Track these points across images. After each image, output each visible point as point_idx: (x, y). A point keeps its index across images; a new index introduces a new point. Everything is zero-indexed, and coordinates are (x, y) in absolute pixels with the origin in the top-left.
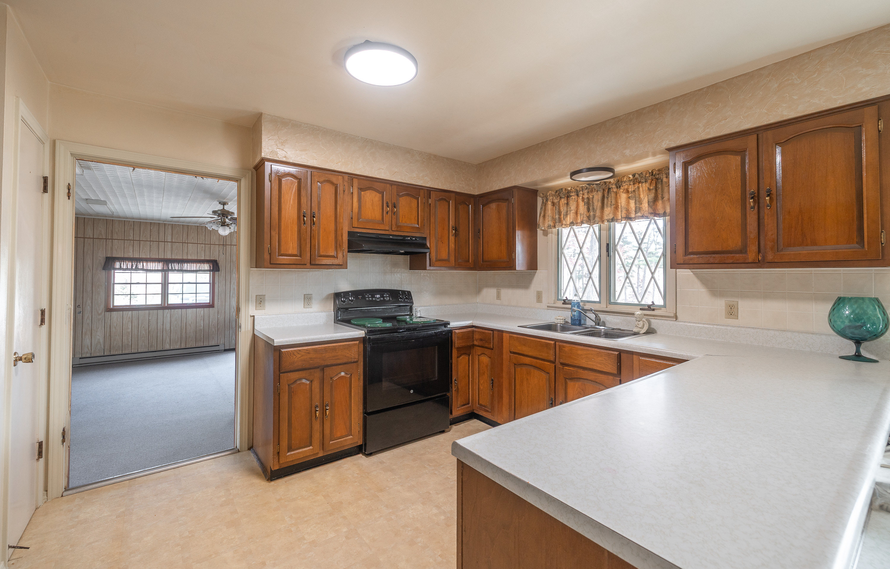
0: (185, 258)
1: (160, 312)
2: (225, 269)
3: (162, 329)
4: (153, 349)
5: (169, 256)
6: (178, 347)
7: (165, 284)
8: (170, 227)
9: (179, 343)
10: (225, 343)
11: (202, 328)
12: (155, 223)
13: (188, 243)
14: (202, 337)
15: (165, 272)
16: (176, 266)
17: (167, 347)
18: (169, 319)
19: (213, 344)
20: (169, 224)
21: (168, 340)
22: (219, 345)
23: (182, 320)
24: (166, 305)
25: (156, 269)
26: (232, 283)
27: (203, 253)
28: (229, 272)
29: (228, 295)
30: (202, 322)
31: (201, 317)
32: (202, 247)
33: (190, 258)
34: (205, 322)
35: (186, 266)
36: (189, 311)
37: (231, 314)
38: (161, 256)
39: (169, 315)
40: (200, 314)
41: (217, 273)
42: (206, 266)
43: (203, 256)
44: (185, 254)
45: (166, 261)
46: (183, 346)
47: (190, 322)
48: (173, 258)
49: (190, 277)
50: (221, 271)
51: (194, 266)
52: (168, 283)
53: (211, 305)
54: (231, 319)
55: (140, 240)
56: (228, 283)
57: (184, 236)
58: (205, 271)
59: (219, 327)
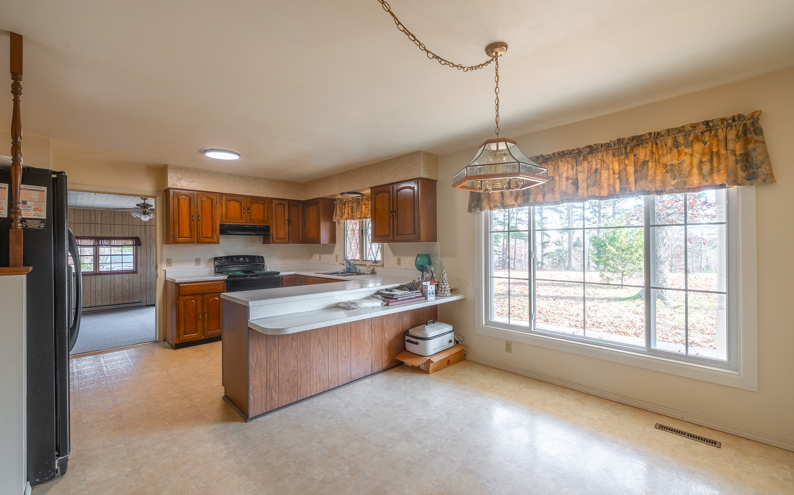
0: (112, 236)
1: (93, 277)
2: (145, 243)
3: (95, 290)
4: (87, 306)
5: (99, 235)
6: (108, 304)
7: (96, 257)
8: (100, 213)
9: (109, 301)
10: (147, 300)
11: (127, 289)
12: (87, 209)
13: (114, 224)
14: (128, 296)
15: (96, 247)
16: (105, 242)
17: (99, 304)
18: (100, 282)
19: (137, 301)
20: (99, 210)
21: (100, 298)
22: (142, 302)
23: (111, 283)
24: (98, 272)
25: (89, 244)
26: (152, 255)
27: (127, 232)
28: (149, 247)
29: (148, 264)
30: (128, 285)
31: (127, 280)
32: (127, 227)
33: (116, 236)
34: (130, 285)
35: (113, 242)
36: (117, 276)
37: (151, 278)
38: (93, 235)
39: (100, 280)
40: (126, 278)
41: (139, 247)
42: (130, 242)
43: (127, 234)
44: (112, 233)
45: (97, 239)
46: (112, 303)
47: (118, 285)
48: (103, 236)
49: (116, 250)
50: (143, 246)
51: (120, 242)
52: (99, 255)
53: (134, 272)
54: (151, 282)
55: (75, 223)
56: (148, 254)
57: (111, 219)
58: (129, 245)
59: (141, 288)
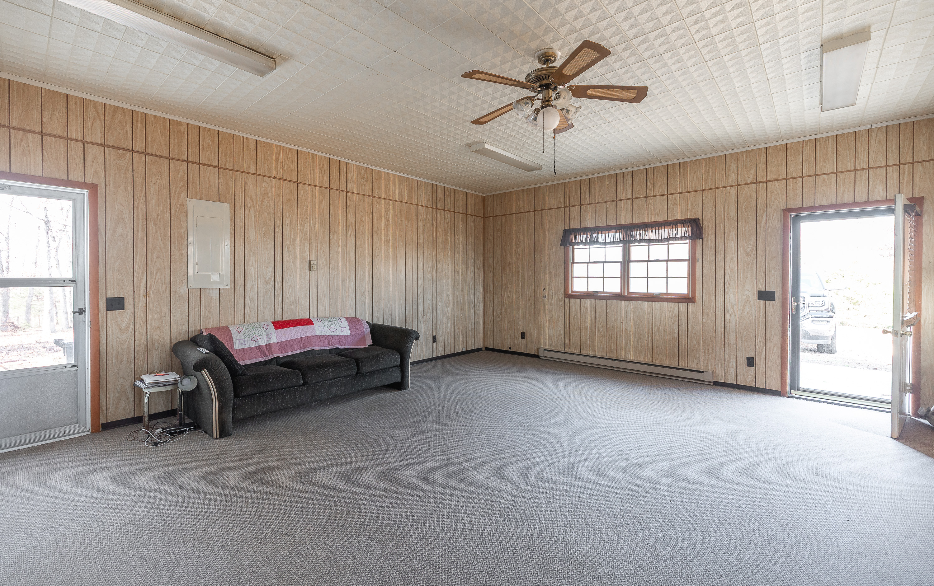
0: (650, 220)
1: (619, 303)
2: (714, 235)
3: (622, 329)
4: (611, 356)
5: (628, 221)
6: (641, 360)
7: (626, 263)
8: (630, 177)
9: (643, 355)
10: (717, 371)
11: (676, 335)
12: (611, 175)
13: (653, 196)
14: (677, 351)
15: (627, 243)
17: (628, 357)
18: (630, 315)
19: (694, 366)
20: (628, 172)
21: (629, 346)
22: (703, 372)
23: (648, 318)
24: (626, 294)
25: (612, 241)
26: (728, 259)
27: (676, 209)
28: (723, 239)
29: (720, 283)
30: (676, 326)
31: (675, 316)
32: (675, 199)
33: (656, 219)
34: (681, 327)
35: (655, 234)
36: (657, 305)
37: (727, 318)
38: (620, 222)
39: (629, 309)
40: (673, 312)
41: (699, 242)
42: (681, 231)
43: (677, 214)
44: (650, 213)
45: (627, 228)
46: (649, 361)
47: (658, 324)
48: (634, 222)
49: (659, 251)
50: (708, 237)
51: (664, 233)
52: (630, 261)
53: (689, 299)
54: (727, 328)
55: (596, 203)
56: (720, 259)
57: (648, 186)
58: (681, 238)
59: (704, 338)
